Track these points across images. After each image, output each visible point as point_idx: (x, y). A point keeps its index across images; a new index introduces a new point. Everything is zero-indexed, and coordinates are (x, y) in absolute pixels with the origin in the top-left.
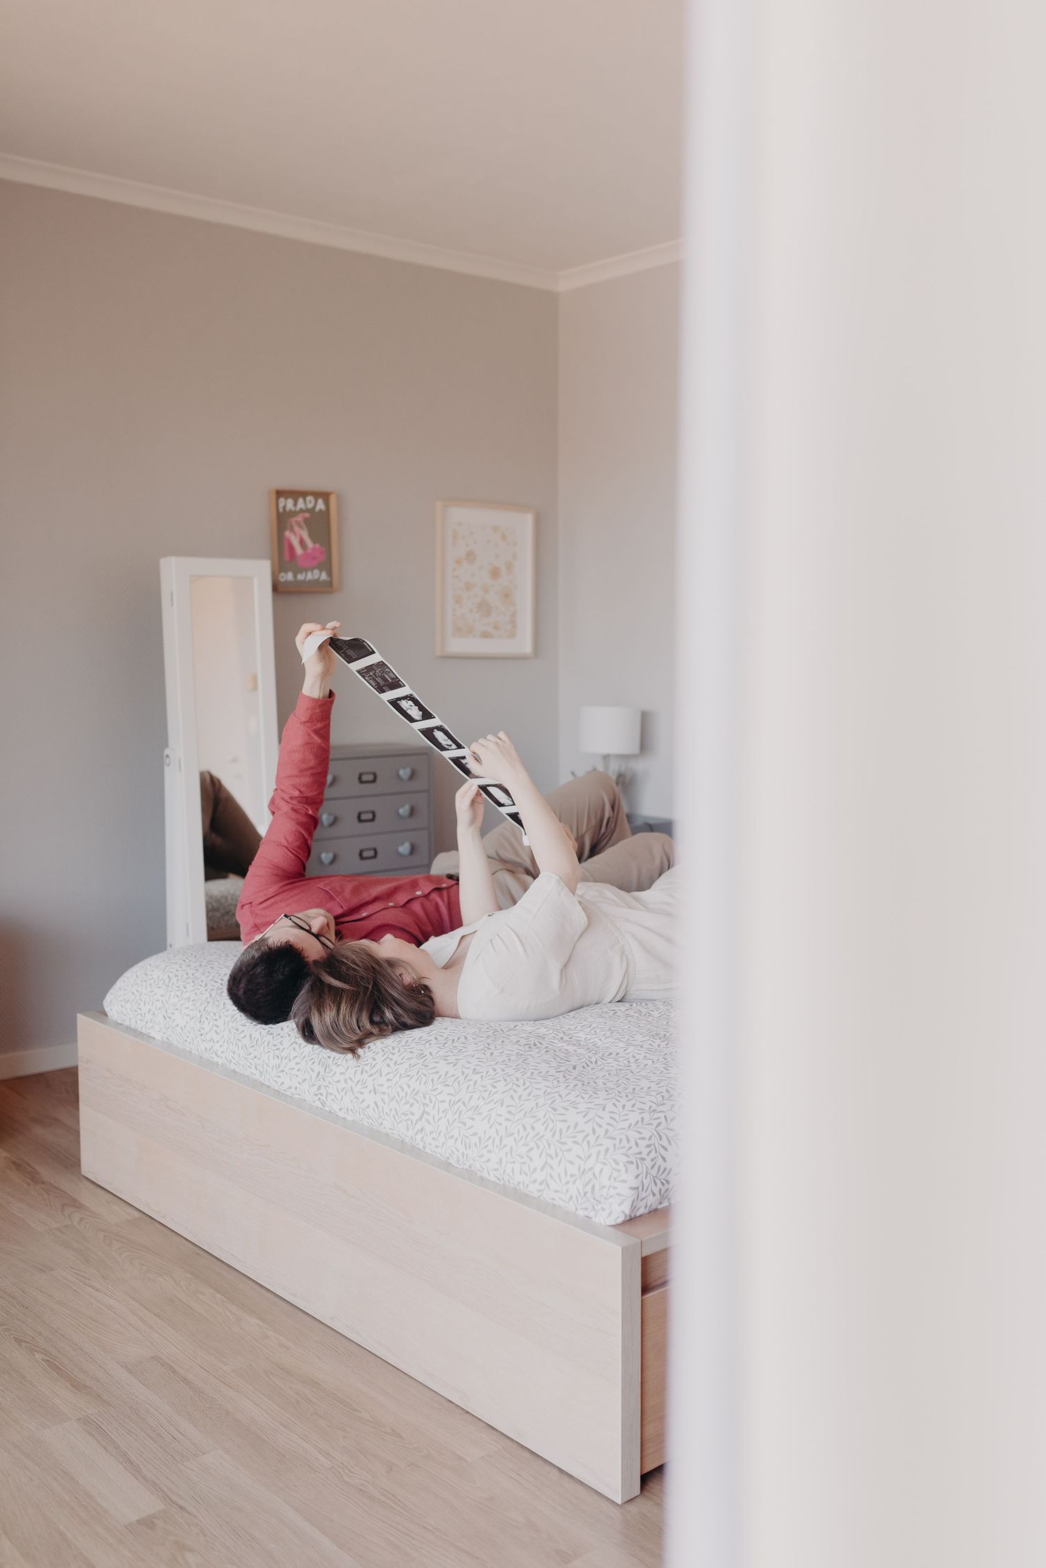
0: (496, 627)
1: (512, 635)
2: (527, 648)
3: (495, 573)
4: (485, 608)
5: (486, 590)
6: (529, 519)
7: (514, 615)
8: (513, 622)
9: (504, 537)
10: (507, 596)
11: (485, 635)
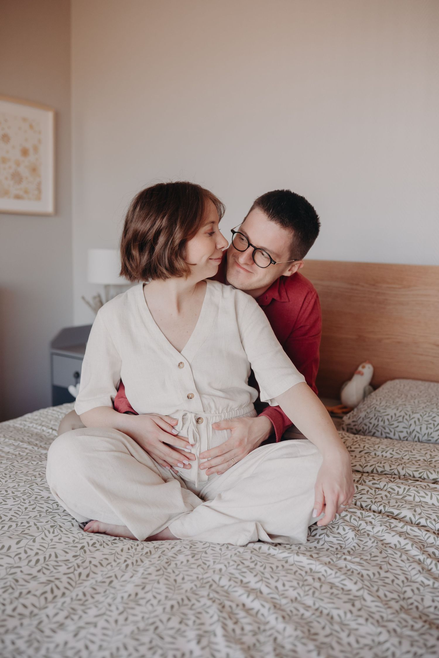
0: (26, 192)
1: (38, 198)
2: (50, 208)
3: (25, 152)
4: (17, 177)
5: (18, 164)
6: (50, 115)
7: (39, 184)
8: (39, 189)
9: (31, 127)
10: (34, 170)
11: (18, 197)
